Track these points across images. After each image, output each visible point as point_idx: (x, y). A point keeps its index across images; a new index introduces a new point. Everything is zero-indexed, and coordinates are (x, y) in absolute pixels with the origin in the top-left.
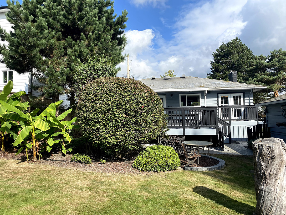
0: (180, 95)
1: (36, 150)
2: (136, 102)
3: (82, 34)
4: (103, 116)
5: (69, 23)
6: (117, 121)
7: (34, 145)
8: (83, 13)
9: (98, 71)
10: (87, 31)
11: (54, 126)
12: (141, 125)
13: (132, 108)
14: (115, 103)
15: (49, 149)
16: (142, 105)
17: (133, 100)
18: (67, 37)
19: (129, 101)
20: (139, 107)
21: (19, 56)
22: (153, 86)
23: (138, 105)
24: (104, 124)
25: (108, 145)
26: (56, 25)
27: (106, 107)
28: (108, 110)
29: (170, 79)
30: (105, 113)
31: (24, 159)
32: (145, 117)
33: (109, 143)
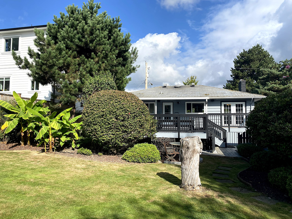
0: (186, 103)
1: (52, 144)
2: (124, 110)
3: (93, 53)
4: (99, 120)
5: (82, 45)
6: (109, 124)
7: (51, 141)
8: (93, 37)
9: (101, 85)
10: (97, 50)
11: (66, 127)
12: (128, 127)
13: (121, 114)
14: (108, 110)
15: (62, 144)
16: (129, 112)
17: (122, 109)
18: (81, 56)
19: (119, 109)
20: (126, 114)
21: (42, 73)
22: (163, 93)
23: (126, 112)
24: (100, 126)
25: (103, 142)
26: (72, 45)
27: (102, 113)
28: (103, 116)
29: (180, 87)
30: (100, 118)
31: (43, 151)
32: (131, 121)
33: (103, 140)
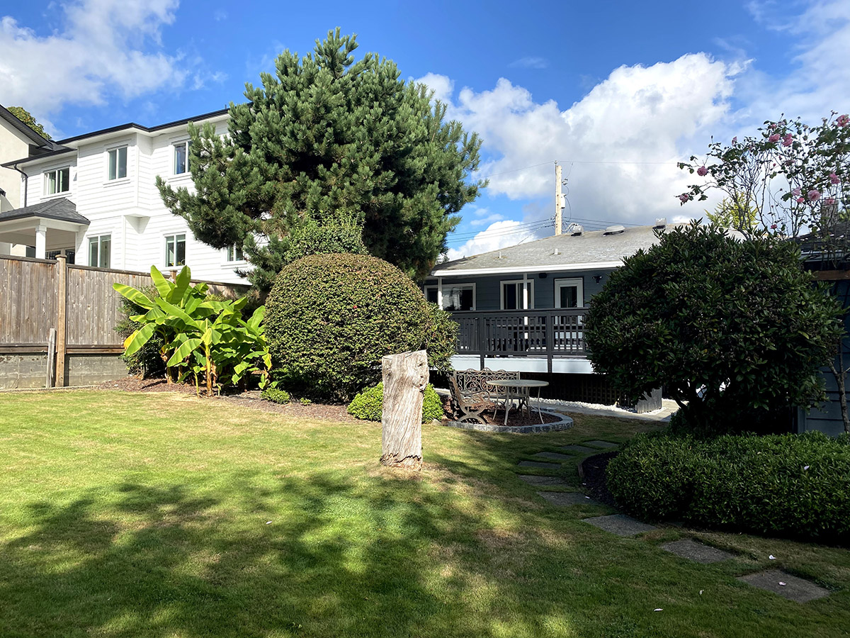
1: (212, 379)
2: (344, 299)
3: (321, 166)
4: (287, 322)
6: (310, 331)
7: (209, 371)
12: (351, 338)
13: (335, 309)
14: (305, 300)
15: (235, 379)
16: (355, 303)
17: (338, 296)
18: (299, 175)
19: (331, 298)
20: (348, 307)
22: (559, 254)
23: (349, 304)
24: (291, 335)
25: (301, 372)
27: (293, 308)
28: (295, 312)
29: (622, 231)
30: (291, 318)
32: (359, 324)
33: (302, 368)
